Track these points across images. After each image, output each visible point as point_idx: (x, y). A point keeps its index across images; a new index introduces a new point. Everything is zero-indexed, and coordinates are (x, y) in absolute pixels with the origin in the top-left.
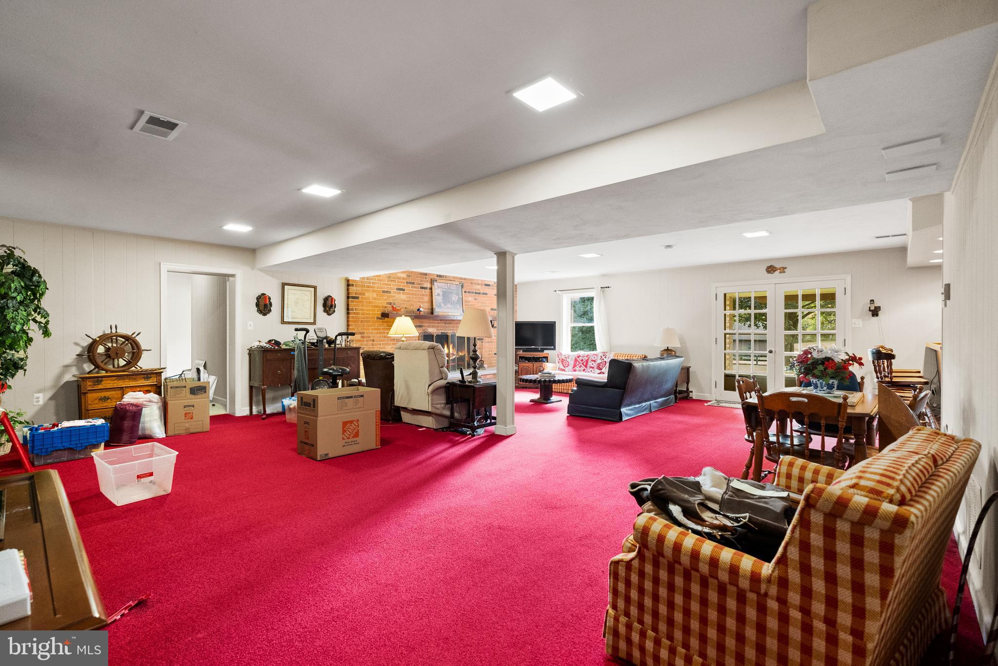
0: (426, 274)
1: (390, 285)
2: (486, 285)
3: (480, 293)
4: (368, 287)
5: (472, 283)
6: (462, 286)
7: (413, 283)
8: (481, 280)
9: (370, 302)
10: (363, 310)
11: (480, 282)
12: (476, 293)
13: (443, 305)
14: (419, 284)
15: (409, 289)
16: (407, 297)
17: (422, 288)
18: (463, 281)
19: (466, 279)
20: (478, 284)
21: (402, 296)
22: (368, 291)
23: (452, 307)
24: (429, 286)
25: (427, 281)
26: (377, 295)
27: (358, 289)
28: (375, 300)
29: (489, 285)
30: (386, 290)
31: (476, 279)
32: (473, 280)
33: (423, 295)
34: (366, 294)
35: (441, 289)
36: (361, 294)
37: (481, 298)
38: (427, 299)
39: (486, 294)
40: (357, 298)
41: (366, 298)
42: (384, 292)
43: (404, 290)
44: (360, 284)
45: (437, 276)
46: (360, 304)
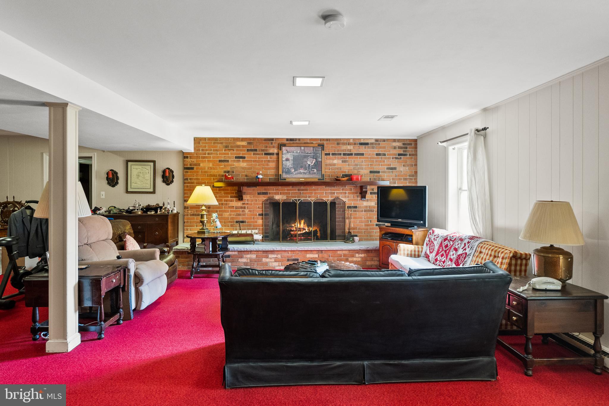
0: (272, 140)
1: (228, 154)
2: (361, 144)
3: (351, 154)
4: (204, 158)
5: (338, 144)
6: (323, 149)
7: (256, 150)
8: (354, 139)
9: (206, 172)
10: (198, 179)
11: (351, 141)
12: (344, 154)
13: (293, 170)
14: (263, 150)
15: (249, 156)
16: (247, 165)
17: (266, 154)
18: (325, 142)
19: (330, 139)
20: (349, 144)
21: (243, 164)
22: (203, 162)
23: (306, 171)
24: (275, 151)
25: (274, 147)
26: (213, 165)
27: (193, 160)
28: (211, 169)
29: (367, 144)
30: (223, 159)
31: (343, 139)
32: (340, 139)
33: (269, 161)
34: (201, 165)
35: (291, 154)
36: (196, 165)
37: (352, 160)
38: (273, 165)
39: (363, 154)
40: (192, 168)
41: (201, 169)
42: (220, 161)
43: (244, 158)
44: (195, 155)
45: (287, 140)
46: (195, 174)
